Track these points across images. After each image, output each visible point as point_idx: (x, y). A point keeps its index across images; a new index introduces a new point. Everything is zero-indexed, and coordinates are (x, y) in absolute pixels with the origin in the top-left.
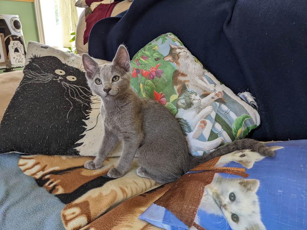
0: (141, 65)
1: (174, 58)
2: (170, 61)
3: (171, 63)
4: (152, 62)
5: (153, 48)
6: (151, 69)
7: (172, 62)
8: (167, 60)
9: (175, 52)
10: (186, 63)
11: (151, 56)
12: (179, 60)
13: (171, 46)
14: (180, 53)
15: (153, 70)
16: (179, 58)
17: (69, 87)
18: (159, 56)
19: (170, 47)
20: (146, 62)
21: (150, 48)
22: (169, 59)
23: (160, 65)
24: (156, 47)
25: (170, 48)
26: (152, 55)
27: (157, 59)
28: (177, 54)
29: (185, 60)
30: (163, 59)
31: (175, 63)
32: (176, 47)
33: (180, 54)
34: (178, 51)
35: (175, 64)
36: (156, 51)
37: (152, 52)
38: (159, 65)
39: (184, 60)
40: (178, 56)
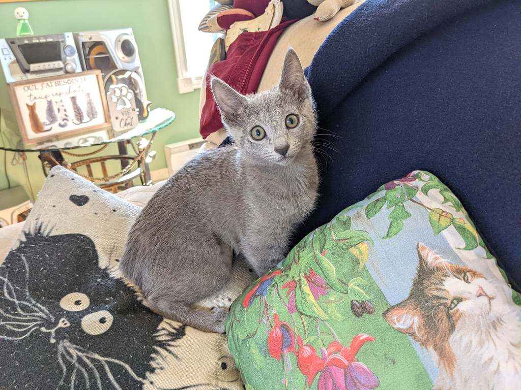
0: (301, 314)
1: (429, 322)
2: (413, 334)
3: (417, 346)
4: (340, 317)
5: (353, 250)
6: (333, 349)
7: (422, 344)
8: (398, 326)
9: (436, 293)
10: (485, 358)
11: (338, 285)
12: (454, 337)
13: (424, 253)
14: (460, 300)
15: (338, 356)
16: (452, 328)
17: (77, 365)
18: (367, 297)
19: (420, 257)
20: (318, 311)
21: (340, 243)
22: (409, 323)
23: (368, 340)
24: (363, 247)
25: (418, 264)
26: (344, 283)
27: (359, 310)
28: (445, 305)
29: (481, 344)
30: (385, 314)
31: (431, 348)
32: (444, 262)
33: (461, 307)
34: (452, 286)
35: (435, 356)
36: (361, 266)
37: (347, 266)
38: (363, 342)
39: (475, 344)
40: (449, 316)
